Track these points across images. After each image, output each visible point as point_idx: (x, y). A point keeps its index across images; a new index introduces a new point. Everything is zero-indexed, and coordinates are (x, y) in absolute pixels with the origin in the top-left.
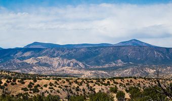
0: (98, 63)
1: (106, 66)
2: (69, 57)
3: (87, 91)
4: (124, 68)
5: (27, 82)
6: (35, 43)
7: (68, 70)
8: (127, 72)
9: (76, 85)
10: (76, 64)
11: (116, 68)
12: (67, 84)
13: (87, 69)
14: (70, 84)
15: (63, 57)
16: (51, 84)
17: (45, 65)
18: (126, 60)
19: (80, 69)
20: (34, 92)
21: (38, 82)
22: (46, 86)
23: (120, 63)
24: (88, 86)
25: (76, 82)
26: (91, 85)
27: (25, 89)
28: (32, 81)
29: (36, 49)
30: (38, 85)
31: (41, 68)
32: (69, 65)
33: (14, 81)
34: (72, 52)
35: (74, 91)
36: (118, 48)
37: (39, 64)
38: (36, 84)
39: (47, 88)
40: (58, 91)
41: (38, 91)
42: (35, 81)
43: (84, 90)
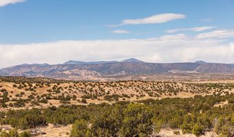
0: (110, 73)
1: (115, 75)
2: (92, 69)
3: (99, 91)
4: (126, 76)
5: (52, 85)
6: (71, 61)
7: (91, 78)
8: (129, 78)
9: (90, 87)
10: (96, 74)
11: (121, 76)
12: (83, 86)
13: (103, 77)
14: (86, 86)
15: (88, 70)
16: (70, 87)
17: (77, 75)
18: (127, 71)
19: (99, 77)
20: (56, 93)
21: (61, 85)
22: (66, 88)
23: (124, 73)
24: (99, 87)
25: (90, 85)
26: (102, 86)
27: (49, 91)
28: (56, 84)
29: (71, 65)
30: (61, 88)
31: (74, 77)
32: (91, 75)
33: (42, 84)
34: (93, 66)
35: (88, 92)
36: (122, 63)
37: (73, 74)
38: (59, 86)
39: (67, 90)
40: (75, 92)
41: (60, 92)
42: (59, 84)
43: (96, 91)
